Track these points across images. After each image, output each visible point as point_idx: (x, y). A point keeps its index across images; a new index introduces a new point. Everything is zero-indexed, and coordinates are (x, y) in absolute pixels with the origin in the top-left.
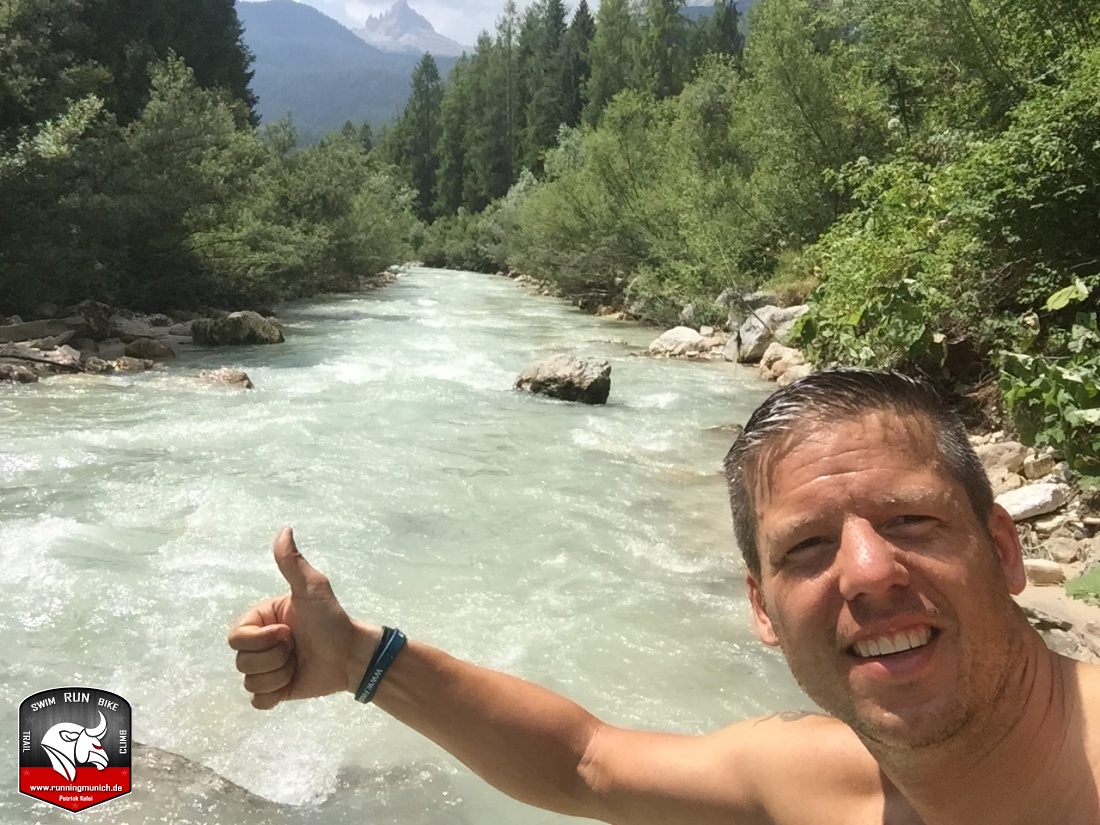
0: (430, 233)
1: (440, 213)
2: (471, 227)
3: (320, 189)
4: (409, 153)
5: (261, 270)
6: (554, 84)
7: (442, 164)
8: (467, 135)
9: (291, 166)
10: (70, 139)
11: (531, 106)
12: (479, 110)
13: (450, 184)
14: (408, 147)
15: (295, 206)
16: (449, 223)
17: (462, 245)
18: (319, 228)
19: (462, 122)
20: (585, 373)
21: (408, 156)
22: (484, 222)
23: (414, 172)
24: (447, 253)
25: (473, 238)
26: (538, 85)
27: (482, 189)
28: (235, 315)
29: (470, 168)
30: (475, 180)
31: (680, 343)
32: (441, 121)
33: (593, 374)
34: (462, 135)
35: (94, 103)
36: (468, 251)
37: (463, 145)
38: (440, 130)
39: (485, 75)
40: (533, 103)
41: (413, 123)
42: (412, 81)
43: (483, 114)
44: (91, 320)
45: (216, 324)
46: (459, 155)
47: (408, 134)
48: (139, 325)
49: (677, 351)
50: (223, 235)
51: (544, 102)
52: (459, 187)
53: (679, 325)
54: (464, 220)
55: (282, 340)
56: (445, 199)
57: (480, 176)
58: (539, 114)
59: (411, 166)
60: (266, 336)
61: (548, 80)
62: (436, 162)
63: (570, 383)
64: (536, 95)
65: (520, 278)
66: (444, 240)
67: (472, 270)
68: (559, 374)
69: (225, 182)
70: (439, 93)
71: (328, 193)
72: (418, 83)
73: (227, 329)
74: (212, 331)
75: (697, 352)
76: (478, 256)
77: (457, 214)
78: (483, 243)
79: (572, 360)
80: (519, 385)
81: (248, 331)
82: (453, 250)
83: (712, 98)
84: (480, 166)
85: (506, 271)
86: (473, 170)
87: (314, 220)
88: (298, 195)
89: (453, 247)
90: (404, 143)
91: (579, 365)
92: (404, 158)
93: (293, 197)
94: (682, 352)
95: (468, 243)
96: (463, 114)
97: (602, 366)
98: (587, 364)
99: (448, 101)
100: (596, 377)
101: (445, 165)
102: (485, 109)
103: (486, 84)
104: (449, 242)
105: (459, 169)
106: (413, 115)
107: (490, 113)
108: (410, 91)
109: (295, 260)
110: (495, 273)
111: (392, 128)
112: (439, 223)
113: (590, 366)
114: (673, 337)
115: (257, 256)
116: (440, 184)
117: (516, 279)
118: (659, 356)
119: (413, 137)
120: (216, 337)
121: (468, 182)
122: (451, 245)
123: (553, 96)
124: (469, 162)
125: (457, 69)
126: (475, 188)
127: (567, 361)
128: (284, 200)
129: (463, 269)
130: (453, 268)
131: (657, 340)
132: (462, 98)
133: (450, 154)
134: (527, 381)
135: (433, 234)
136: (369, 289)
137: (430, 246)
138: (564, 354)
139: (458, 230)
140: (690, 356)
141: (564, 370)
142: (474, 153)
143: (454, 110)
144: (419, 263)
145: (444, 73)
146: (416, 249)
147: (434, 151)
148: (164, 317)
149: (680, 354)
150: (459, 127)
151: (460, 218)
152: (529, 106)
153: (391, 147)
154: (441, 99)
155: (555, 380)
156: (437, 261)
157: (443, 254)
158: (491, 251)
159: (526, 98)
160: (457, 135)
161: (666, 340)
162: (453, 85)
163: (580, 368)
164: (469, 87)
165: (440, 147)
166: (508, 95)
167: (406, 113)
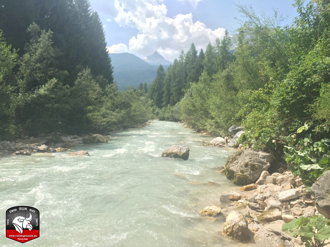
0: (161, 112)
1: (164, 106)
2: (171, 109)
3: (123, 101)
4: (156, 90)
5: (105, 123)
6: (194, 71)
7: (164, 93)
8: (171, 85)
9: (116, 95)
10: (48, 90)
11: (188, 77)
12: (174, 79)
13: (167, 98)
14: (156, 89)
15: (116, 105)
16: (166, 109)
17: (169, 114)
18: (122, 111)
19: (170, 82)
20: (181, 151)
21: (156, 91)
22: (175, 108)
23: (157, 95)
24: (165, 116)
25: (172, 112)
26: (190, 72)
27: (175, 99)
28: (95, 135)
29: (172, 94)
30: (173, 97)
31: (218, 142)
32: (164, 82)
33: (184, 151)
34: (170, 85)
35: (54, 80)
36: (171, 116)
37: (170, 88)
38: (164, 84)
39: (176, 70)
40: (189, 76)
41: (157, 83)
42: (157, 72)
43: (175, 80)
44: (54, 137)
45: (88, 138)
46: (169, 91)
47: (156, 86)
48: (68, 139)
49: (216, 144)
50: (95, 114)
51: (191, 76)
52: (169, 99)
53: (219, 136)
54: (169, 108)
55: (107, 142)
56: (165, 102)
57: (175, 96)
58: (190, 79)
59: (156, 94)
60: (102, 141)
61: (192, 70)
62: (163, 93)
63: (177, 154)
64: (189, 74)
65: (184, 123)
66: (164, 113)
67: (172, 121)
68: (174, 151)
69: (94, 100)
70: (164, 75)
71: (125, 102)
72: (158, 72)
73: (92, 139)
74: (87, 140)
75: (222, 144)
76: (173, 117)
77: (168, 106)
78: (175, 114)
79: (178, 147)
80: (163, 154)
81: (97, 140)
82: (167, 116)
83: (228, 73)
84: (175, 93)
85: (180, 121)
86: (173, 95)
87: (121, 109)
88: (117, 103)
89: (167, 115)
90: (155, 88)
91: (180, 149)
92: (155, 92)
93: (115, 103)
94: (218, 144)
95: (170, 114)
96: (170, 80)
97: (187, 149)
98: (182, 148)
99: (167, 77)
100: (184, 152)
101: (166, 93)
102: (176, 79)
103: (176, 72)
104: (166, 114)
105: (169, 94)
106: (157, 80)
107: (177, 79)
108: (156, 75)
109: (114, 120)
110: (178, 122)
111: (152, 84)
112: (163, 109)
113: (183, 149)
114: (216, 140)
115: (104, 119)
116: (164, 99)
117: (183, 123)
118: (211, 146)
119: (157, 86)
120: (88, 141)
121: (171, 98)
122: (166, 115)
123: (194, 74)
124: (172, 92)
125: (169, 69)
126: (174, 99)
127: (176, 148)
128: (113, 104)
129: (169, 121)
130: (167, 121)
131: (212, 141)
132: (170, 76)
133: (167, 90)
134: (165, 153)
135: (162, 112)
136: (140, 127)
137: (161, 115)
138: (176, 146)
139: (168, 110)
140: (220, 145)
141: (175, 150)
142: (173, 90)
143: (168, 79)
144: (158, 119)
145: (165, 69)
146: (157, 116)
147: (163, 90)
148: (76, 136)
149: (217, 145)
150: (169, 84)
151: (168, 107)
152: (187, 77)
153: (151, 89)
154: (164, 76)
155: (172, 153)
156: (163, 119)
157: (164, 117)
158: (176, 116)
159: (187, 75)
160: (169, 85)
161: (214, 141)
162: (167, 72)
163: (180, 150)
164: (172, 73)
165: (164, 89)
166: (182, 75)
167: (155, 80)
